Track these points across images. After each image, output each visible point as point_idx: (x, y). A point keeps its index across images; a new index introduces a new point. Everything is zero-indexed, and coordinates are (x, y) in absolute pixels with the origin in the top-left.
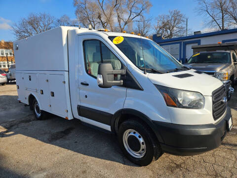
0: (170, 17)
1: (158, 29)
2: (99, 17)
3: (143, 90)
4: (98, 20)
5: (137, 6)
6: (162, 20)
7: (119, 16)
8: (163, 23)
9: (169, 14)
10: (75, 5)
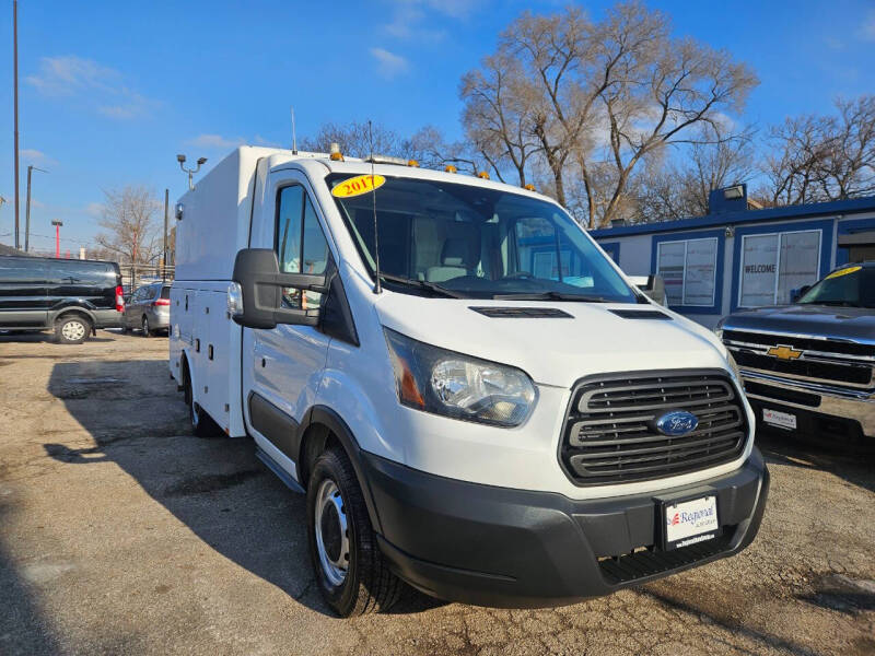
0: (842, 123)
1: (786, 174)
2: (539, 131)
3: (358, 345)
4: (536, 140)
5: (695, 86)
6: (801, 135)
7: (614, 126)
8: (807, 148)
9: (836, 112)
10: (463, 93)
